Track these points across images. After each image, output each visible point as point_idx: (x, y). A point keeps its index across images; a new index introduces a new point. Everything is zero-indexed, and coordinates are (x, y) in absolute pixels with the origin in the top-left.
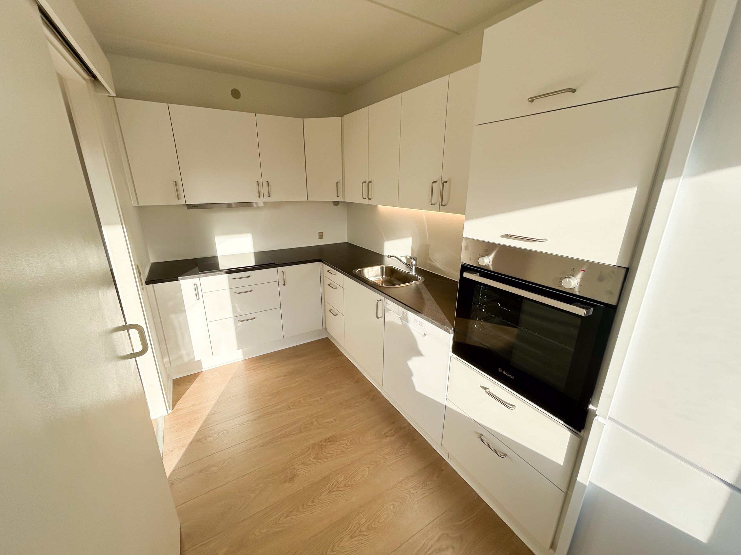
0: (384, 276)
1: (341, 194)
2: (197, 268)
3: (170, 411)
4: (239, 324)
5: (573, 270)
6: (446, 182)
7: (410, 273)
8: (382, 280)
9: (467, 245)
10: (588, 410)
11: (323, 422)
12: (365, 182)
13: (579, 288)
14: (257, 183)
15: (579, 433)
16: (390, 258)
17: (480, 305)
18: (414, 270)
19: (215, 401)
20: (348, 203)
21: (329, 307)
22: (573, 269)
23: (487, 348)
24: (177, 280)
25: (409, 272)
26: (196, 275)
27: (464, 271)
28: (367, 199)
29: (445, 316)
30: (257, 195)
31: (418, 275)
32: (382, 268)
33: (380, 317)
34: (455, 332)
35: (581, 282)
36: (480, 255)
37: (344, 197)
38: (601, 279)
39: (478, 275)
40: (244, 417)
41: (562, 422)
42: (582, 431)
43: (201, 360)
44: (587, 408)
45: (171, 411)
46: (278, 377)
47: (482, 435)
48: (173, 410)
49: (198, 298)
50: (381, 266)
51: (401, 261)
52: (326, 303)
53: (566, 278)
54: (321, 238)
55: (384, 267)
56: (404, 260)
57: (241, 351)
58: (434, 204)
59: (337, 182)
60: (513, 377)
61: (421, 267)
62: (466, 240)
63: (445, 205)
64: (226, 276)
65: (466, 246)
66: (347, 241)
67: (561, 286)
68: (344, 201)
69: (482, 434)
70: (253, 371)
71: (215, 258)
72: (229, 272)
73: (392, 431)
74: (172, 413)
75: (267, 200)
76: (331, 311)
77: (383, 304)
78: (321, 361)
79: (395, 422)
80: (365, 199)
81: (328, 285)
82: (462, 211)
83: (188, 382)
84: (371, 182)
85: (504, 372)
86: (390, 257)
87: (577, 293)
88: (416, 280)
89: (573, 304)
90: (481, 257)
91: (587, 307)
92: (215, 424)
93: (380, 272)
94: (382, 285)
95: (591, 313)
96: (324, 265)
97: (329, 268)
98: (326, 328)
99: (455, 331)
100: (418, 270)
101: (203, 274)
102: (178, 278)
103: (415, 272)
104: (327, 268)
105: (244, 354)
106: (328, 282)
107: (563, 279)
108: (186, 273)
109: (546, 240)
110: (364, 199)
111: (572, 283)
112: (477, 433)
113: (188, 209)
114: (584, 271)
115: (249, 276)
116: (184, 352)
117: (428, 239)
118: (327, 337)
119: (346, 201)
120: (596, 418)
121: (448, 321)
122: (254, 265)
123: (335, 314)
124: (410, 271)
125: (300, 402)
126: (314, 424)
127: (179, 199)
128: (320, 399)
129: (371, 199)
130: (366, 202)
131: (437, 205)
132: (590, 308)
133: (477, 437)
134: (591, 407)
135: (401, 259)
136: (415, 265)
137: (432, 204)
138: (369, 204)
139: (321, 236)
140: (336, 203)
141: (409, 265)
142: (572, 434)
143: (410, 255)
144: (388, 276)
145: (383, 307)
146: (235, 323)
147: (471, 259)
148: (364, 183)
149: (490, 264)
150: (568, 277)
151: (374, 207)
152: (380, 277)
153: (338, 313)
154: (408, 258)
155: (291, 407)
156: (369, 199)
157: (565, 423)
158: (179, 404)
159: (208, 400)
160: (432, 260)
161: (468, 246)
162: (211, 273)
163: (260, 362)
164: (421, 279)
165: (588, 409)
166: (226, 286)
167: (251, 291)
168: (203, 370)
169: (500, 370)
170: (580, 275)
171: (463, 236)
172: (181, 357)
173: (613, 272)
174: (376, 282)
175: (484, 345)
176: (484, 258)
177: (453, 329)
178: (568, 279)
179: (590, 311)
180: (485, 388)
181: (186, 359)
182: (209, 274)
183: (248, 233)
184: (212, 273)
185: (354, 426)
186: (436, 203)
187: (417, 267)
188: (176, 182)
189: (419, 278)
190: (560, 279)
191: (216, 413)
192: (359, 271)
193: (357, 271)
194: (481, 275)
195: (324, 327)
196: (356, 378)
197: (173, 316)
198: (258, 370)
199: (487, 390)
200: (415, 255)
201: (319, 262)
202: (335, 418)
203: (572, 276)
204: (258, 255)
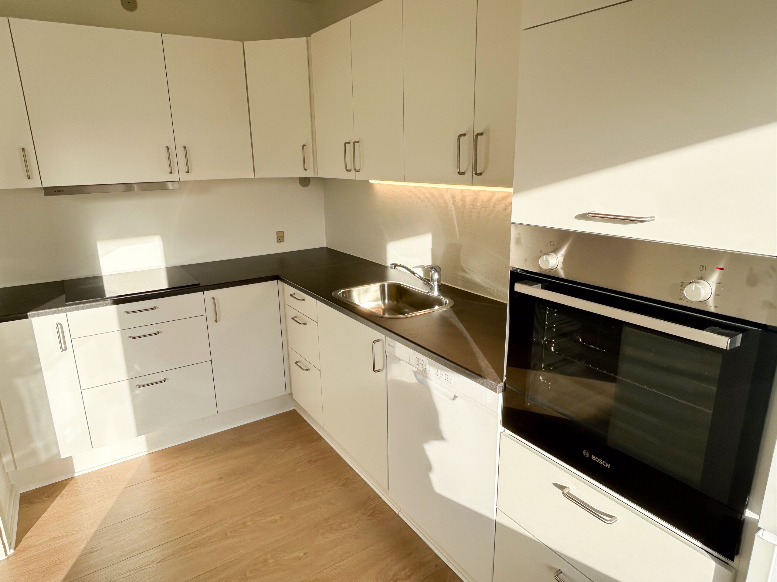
0: (386, 301)
1: (310, 166)
2: (64, 297)
3: (11, 552)
4: (138, 391)
5: (703, 268)
6: (482, 134)
7: (430, 294)
8: (383, 307)
9: (518, 236)
10: (744, 520)
11: (286, 558)
12: (349, 143)
13: (715, 299)
14: (166, 149)
15: (730, 562)
16: (395, 268)
17: (546, 340)
18: (436, 288)
19: (95, 529)
20: (324, 180)
21: (294, 357)
22: (701, 267)
23: (566, 418)
24: (27, 317)
25: (429, 292)
26: (60, 309)
27: (516, 282)
28: (353, 171)
29: (488, 363)
30: (168, 170)
31: (443, 296)
32: (383, 287)
33: (379, 371)
34: (505, 389)
35: (717, 289)
36: (541, 252)
37: (315, 170)
38: (752, 281)
39: (540, 287)
40: (146, 555)
41: (699, 544)
42: (736, 558)
43: (71, 456)
44: (741, 516)
45: (14, 551)
46: (207, 482)
47: (561, 572)
48: (16, 550)
49: (63, 348)
50: (381, 283)
51: (414, 273)
52: (290, 349)
53: (690, 283)
54: (281, 242)
55: (386, 284)
56: (420, 273)
57: (142, 438)
58: (463, 173)
59: (304, 146)
60: (608, 466)
61: (449, 283)
62: (517, 226)
63: (480, 174)
64: (113, 308)
65: (518, 238)
66: (324, 245)
67: (682, 298)
68: (316, 177)
69: (560, 570)
70: (165, 472)
71: (98, 279)
72: (119, 300)
73: (407, 570)
74: (14, 555)
75: (184, 177)
76: (298, 363)
77: (383, 347)
78: (283, 451)
79: (411, 554)
80: (350, 170)
81: (293, 318)
82: (508, 183)
83: (48, 497)
84: (358, 142)
85: (593, 458)
86: (394, 266)
87: (712, 310)
88: (440, 304)
89: (705, 329)
90: (543, 255)
91: (731, 332)
92: (90, 572)
93: (378, 294)
94: (384, 316)
95: (738, 344)
96: (286, 286)
97: (293, 290)
98: (291, 394)
99: (507, 389)
100: (443, 289)
101: (72, 307)
102: (28, 313)
103: (438, 292)
104: (290, 289)
105: (150, 444)
106: (291, 313)
107: (686, 286)
108: (44, 305)
109: (652, 218)
110: (348, 170)
111: (703, 291)
112: (551, 568)
113: (46, 194)
114: (722, 269)
115: (154, 308)
116: (39, 444)
117: (458, 236)
118: (295, 409)
119: (319, 176)
120: (759, 533)
121: (493, 370)
122: (166, 287)
123: (305, 369)
124: (429, 290)
125: (244, 524)
126: (270, 563)
127: (29, 178)
128: (280, 518)
129: (359, 171)
130: (352, 176)
131: (469, 174)
132: (736, 335)
133: (552, 575)
134: (748, 514)
135: (414, 270)
136: (438, 281)
137: (460, 173)
138: (357, 179)
139: (280, 238)
140: (305, 182)
141: (427, 281)
142: (719, 565)
143: (428, 262)
144: (393, 301)
145: (383, 353)
146: (132, 390)
147: (526, 260)
148: (347, 145)
149: (559, 267)
150: (695, 282)
151: (366, 186)
152: (380, 303)
153: (310, 367)
154: (426, 267)
155: (229, 534)
156: (356, 171)
157: (705, 544)
158: (28, 538)
159: (82, 528)
160: (466, 270)
161: (520, 237)
162: (87, 304)
163: (176, 457)
164: (448, 302)
165: (743, 517)
166: (115, 326)
167: (158, 333)
168: (76, 475)
169: (586, 453)
170: (715, 277)
171: (512, 221)
172: (33, 453)
173: (773, 268)
174: (373, 310)
175: (561, 414)
176: (549, 257)
177: (501, 384)
178: (694, 285)
179: (737, 339)
180: (562, 488)
181: (43, 457)
182: (83, 305)
183: (156, 234)
184: (89, 304)
185: (338, 564)
186: (467, 170)
187: (441, 282)
188: (23, 149)
189: (445, 302)
190: (681, 286)
191: (94, 552)
192: (343, 292)
193: (339, 293)
194: (544, 288)
195: (288, 392)
196: (343, 479)
197: (19, 382)
198: (173, 471)
199: (566, 491)
200: (438, 263)
201: (276, 281)
202: (305, 551)
203: (701, 278)
204: (171, 271)
